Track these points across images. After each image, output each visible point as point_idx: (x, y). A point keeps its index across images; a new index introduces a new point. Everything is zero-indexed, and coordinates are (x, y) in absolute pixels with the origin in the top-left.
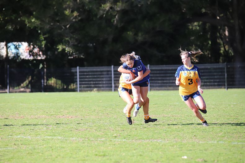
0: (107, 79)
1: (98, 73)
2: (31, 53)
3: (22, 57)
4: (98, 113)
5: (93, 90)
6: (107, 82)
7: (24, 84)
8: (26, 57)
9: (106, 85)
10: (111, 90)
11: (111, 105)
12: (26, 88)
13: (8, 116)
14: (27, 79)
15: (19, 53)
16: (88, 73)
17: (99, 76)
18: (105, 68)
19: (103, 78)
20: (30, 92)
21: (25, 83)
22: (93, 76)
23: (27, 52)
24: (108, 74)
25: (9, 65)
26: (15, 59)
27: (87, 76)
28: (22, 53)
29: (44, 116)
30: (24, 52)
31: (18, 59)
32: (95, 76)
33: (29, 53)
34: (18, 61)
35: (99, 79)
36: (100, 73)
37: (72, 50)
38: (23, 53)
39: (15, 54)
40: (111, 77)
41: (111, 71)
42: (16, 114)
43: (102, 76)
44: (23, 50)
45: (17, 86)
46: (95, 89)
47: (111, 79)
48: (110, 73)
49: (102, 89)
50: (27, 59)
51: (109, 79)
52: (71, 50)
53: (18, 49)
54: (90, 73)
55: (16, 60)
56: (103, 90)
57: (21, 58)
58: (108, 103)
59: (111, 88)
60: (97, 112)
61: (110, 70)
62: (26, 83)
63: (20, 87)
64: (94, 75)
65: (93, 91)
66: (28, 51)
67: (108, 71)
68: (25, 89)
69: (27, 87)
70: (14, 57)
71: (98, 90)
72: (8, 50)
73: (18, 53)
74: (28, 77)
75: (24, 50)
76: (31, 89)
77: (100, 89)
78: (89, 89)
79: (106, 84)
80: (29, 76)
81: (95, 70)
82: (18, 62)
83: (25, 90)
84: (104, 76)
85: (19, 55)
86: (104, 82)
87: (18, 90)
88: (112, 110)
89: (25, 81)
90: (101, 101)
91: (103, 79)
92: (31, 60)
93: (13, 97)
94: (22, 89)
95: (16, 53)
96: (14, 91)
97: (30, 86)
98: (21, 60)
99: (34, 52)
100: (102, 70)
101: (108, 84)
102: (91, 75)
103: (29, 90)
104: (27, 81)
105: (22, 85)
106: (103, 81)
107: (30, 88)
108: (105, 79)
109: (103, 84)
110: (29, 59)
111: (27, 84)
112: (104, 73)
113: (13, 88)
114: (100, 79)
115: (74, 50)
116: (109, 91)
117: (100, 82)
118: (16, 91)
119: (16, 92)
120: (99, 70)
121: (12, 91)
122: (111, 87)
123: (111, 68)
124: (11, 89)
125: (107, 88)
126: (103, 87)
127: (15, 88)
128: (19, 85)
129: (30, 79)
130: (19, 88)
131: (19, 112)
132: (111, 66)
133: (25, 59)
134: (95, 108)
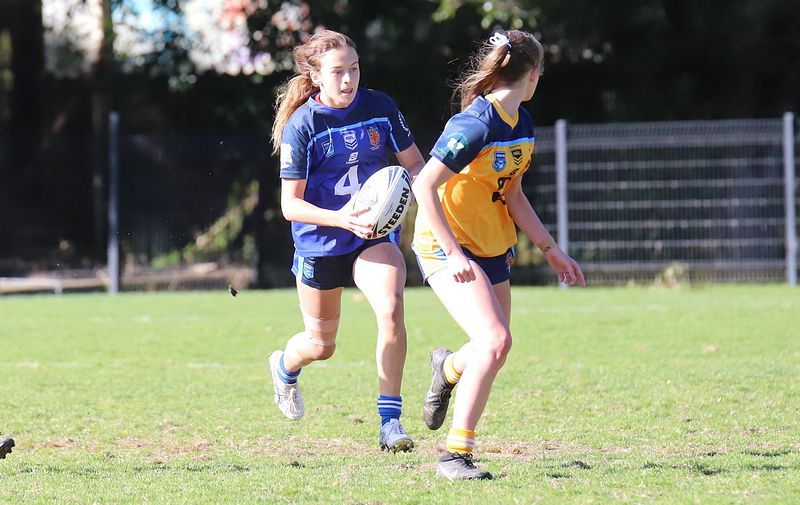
0: (751, 202)
1: (692, 163)
2: (258, 35)
3: (203, 60)
4: (690, 426)
5: (660, 272)
6: (750, 222)
7: (216, 235)
8: (227, 58)
9: (745, 243)
10: (780, 276)
11: (779, 373)
12: (224, 259)
13: (113, 441)
14: (231, 201)
15: (182, 36)
16: (626, 165)
17: (699, 183)
18: (735, 133)
19: (724, 193)
20: (253, 286)
21: (218, 227)
22: (659, 184)
23: (232, 28)
24: (757, 171)
25: (115, 109)
26: (155, 71)
27: (623, 185)
28: (200, 35)
29: (338, 441)
30: (217, 24)
31: (177, 74)
32: (675, 184)
33: (251, 36)
34: (173, 83)
35: (696, 203)
36: (703, 163)
37: (525, 14)
38: (211, 36)
39: (159, 36)
40: (780, 191)
41: (779, 151)
42: (161, 428)
43: (720, 183)
44: (210, 12)
45: (167, 251)
46: (673, 269)
47: (775, 202)
48: (770, 161)
49: (719, 264)
50: (233, 69)
51: (763, 202)
52: (517, 10)
53: (177, 10)
54: (641, 165)
55: (163, 79)
56: (723, 276)
57: (193, 70)
58: (754, 360)
59: (778, 263)
60: (681, 417)
61: (775, 140)
62: (228, 227)
63: (188, 254)
64: (668, 175)
65: (658, 280)
66: (241, 21)
67: (760, 151)
68: (220, 267)
69: (233, 251)
70: (153, 58)
71: (692, 277)
72: (117, 15)
73: (175, 36)
74: (236, 186)
75: (216, 16)
76: (260, 267)
77: (702, 265)
78: (634, 266)
79: (743, 233)
80: (246, 183)
81: (671, 141)
82: (177, 93)
83: (218, 275)
84: (730, 183)
85: (182, 44)
86: (734, 223)
87: (176, 276)
88: (783, 408)
89: (219, 212)
90: (712, 348)
91: (725, 203)
92: (257, 80)
93: (145, 319)
94: (202, 270)
95: (166, 32)
96: (154, 278)
97: (249, 246)
98: (192, 80)
99: (282, 26)
100: (719, 140)
101: (756, 232)
102: (649, 175)
103: (246, 273)
104: (233, 218)
105: (201, 241)
106: (724, 214)
107: (256, 258)
108: (736, 202)
109: (727, 233)
110: (248, 70)
111: (233, 234)
112: (734, 163)
113: (143, 257)
114: (707, 203)
115: (536, 12)
116: (764, 282)
117: (708, 223)
118: (163, 278)
119: (161, 287)
120: (698, 141)
121: (140, 280)
122: (782, 253)
123: (780, 130)
124: (130, 268)
125: (748, 264)
126: (725, 253)
127: (160, 262)
128: (180, 240)
129: (251, 202)
130: (183, 263)
131: (177, 418)
132: (780, 116)
133: (221, 69)
134: (673, 390)
